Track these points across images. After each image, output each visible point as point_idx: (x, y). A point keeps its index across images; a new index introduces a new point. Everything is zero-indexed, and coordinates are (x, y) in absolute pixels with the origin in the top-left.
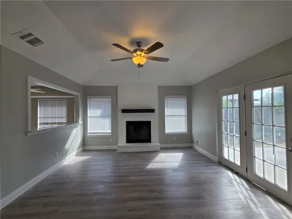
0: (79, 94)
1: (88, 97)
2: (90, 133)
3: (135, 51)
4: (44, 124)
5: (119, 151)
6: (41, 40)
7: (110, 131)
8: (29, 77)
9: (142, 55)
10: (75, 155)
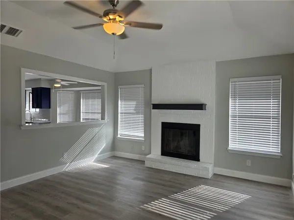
0: (105, 84)
1: (119, 87)
2: (121, 135)
3: (106, 14)
4: (86, 119)
5: (147, 164)
6: (17, 28)
7: (143, 135)
8: (22, 69)
9: (117, 20)
10: (93, 160)
